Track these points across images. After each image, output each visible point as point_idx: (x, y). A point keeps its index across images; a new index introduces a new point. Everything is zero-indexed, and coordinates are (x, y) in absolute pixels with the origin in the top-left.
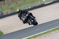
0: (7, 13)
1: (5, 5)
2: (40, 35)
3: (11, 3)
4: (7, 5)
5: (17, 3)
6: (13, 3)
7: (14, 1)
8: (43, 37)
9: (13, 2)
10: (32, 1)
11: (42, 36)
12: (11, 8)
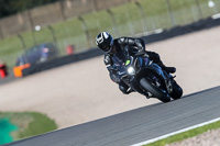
0: (72, 47)
1: (65, 18)
2: (195, 133)
3: (90, 11)
4: (74, 19)
5: (109, 11)
6: (94, 12)
7: (100, 5)
8: (205, 140)
9: (97, 9)
10: (166, 6)
11: (202, 136)
12: (87, 32)
